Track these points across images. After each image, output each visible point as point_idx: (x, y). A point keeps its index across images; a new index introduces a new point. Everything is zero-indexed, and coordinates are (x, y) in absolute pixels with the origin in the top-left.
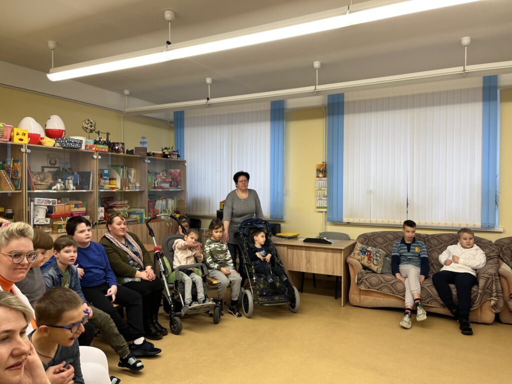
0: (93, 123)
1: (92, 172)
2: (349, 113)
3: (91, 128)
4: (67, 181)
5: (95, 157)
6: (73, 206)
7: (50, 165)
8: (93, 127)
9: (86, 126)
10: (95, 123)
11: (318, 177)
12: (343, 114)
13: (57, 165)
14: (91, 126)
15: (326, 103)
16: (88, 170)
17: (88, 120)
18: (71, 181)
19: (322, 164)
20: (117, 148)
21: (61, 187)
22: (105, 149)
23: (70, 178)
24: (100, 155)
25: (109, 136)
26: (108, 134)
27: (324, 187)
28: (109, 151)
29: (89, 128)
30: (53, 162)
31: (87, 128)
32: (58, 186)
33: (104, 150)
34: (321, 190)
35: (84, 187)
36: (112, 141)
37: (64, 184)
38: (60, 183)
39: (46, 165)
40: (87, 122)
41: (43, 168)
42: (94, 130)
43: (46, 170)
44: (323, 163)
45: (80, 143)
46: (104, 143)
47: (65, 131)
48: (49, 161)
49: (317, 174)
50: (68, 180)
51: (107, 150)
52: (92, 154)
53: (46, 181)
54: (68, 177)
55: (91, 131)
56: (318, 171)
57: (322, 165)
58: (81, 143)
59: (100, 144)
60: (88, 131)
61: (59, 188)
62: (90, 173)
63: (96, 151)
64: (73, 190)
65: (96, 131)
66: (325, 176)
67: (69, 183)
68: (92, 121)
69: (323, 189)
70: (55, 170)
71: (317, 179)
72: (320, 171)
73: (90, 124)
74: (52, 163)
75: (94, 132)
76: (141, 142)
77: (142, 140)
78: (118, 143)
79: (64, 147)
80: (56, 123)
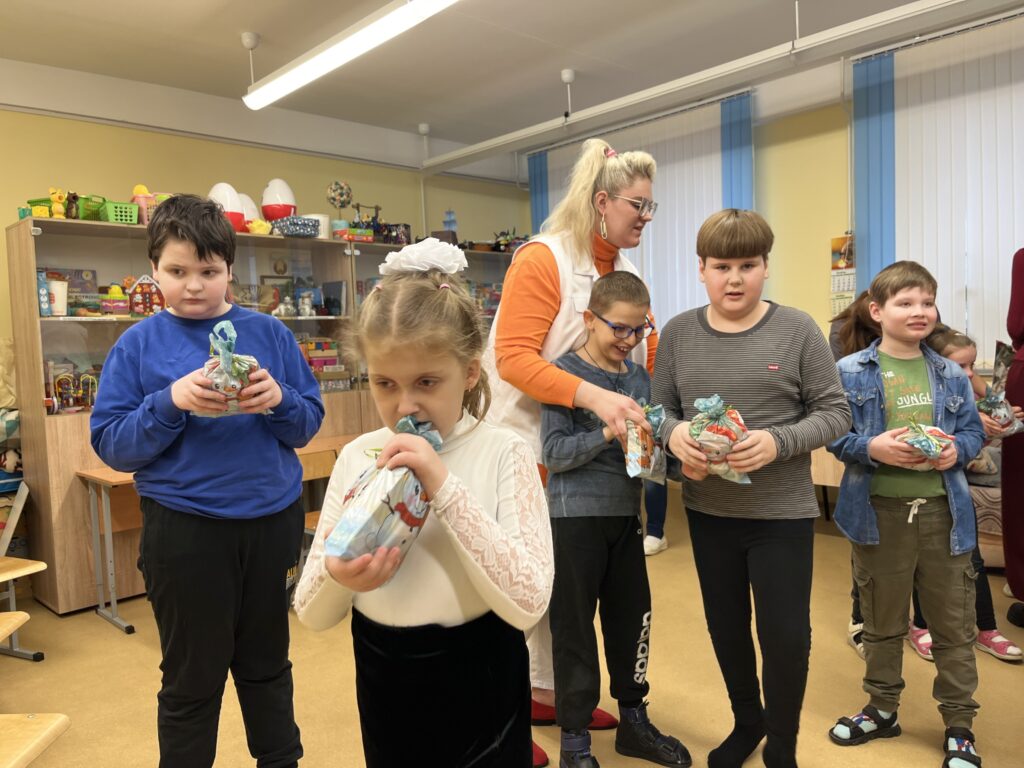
0: (345, 187)
1: (344, 283)
2: (907, 105)
3: (342, 199)
4: (300, 300)
5: (348, 252)
6: (313, 346)
7: (275, 274)
8: (345, 197)
9: (333, 195)
10: (350, 189)
11: (835, 268)
12: (892, 109)
13: (286, 274)
14: (341, 195)
15: (849, 90)
16: (339, 279)
17: (337, 184)
18: (307, 301)
19: (844, 235)
20: (394, 234)
21: (287, 310)
22: (367, 237)
23: (305, 294)
24: (356, 247)
25: (380, 212)
26: (377, 209)
27: (848, 290)
28: (374, 241)
29: (338, 198)
30: (280, 267)
31: (334, 199)
32: (282, 308)
33: (365, 239)
34: (842, 297)
35: (333, 310)
36: (383, 221)
37: (296, 305)
38: (286, 304)
39: (268, 273)
40: (333, 187)
41: (263, 278)
42: (349, 203)
43: (269, 282)
44: (847, 233)
45: (314, 226)
46: (368, 226)
47: (295, 208)
48: (272, 265)
49: (834, 262)
50: (303, 298)
51: (370, 238)
52: (343, 246)
53: (263, 300)
54: (303, 292)
55: (343, 205)
56: (836, 253)
57: (844, 240)
58: (316, 225)
59: (361, 228)
60: (338, 204)
61: (283, 312)
62: (341, 283)
63: (350, 241)
64: (311, 315)
65: (353, 203)
66: (849, 266)
67: (303, 303)
68: (343, 185)
69: (847, 295)
70: (283, 282)
71: (835, 272)
72: (841, 254)
73: (339, 191)
74: (278, 269)
75: (350, 206)
76: (445, 223)
77: (447, 219)
78: (397, 226)
79: (286, 235)
80: (278, 194)
